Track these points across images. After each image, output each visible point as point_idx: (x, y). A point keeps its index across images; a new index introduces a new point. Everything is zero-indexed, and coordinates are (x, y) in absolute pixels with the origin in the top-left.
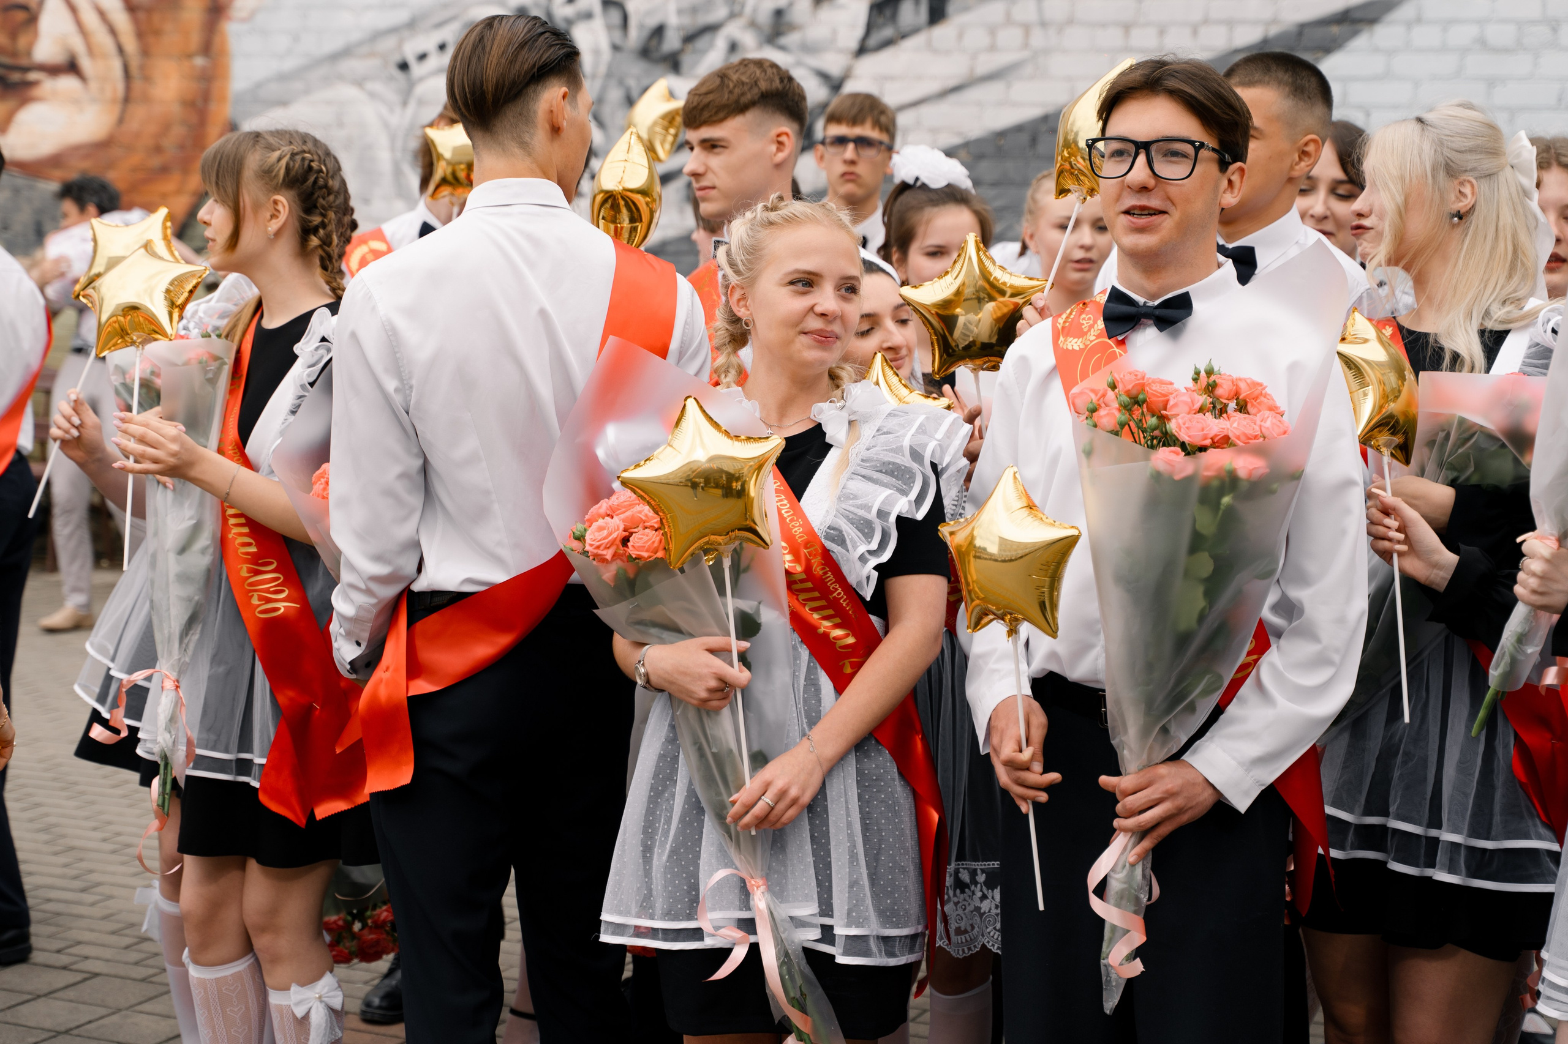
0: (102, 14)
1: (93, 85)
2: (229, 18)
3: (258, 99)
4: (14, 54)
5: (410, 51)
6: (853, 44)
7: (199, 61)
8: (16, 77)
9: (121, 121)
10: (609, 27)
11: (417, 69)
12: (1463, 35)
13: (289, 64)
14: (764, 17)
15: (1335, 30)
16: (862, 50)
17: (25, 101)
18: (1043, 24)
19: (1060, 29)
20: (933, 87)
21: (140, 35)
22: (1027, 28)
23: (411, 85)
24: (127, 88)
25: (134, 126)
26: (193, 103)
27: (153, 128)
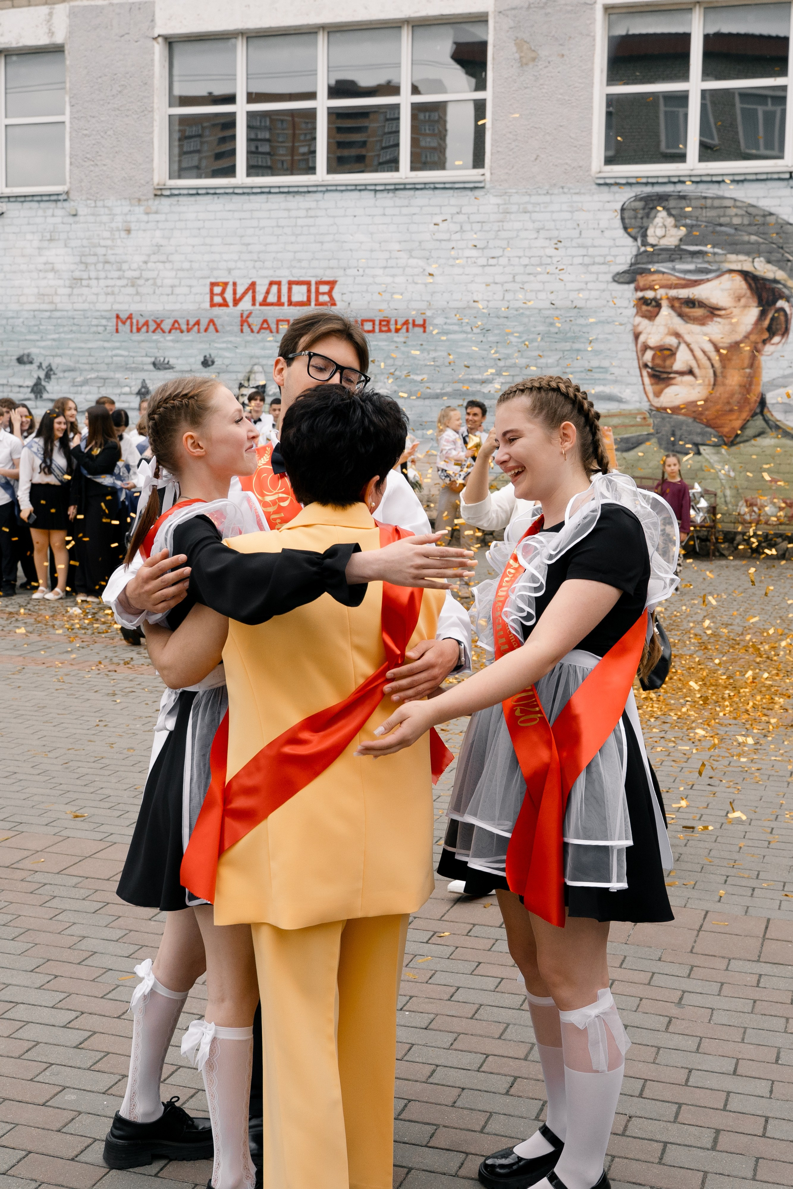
0: (704, 352)
1: (699, 379)
2: (763, 355)
3: (774, 385)
4: (664, 367)
7: (748, 370)
8: (665, 376)
9: (712, 392)
13: (786, 373)
17: (668, 385)
21: (721, 360)
24: (715, 380)
25: (718, 395)
26: (745, 386)
27: (726, 395)
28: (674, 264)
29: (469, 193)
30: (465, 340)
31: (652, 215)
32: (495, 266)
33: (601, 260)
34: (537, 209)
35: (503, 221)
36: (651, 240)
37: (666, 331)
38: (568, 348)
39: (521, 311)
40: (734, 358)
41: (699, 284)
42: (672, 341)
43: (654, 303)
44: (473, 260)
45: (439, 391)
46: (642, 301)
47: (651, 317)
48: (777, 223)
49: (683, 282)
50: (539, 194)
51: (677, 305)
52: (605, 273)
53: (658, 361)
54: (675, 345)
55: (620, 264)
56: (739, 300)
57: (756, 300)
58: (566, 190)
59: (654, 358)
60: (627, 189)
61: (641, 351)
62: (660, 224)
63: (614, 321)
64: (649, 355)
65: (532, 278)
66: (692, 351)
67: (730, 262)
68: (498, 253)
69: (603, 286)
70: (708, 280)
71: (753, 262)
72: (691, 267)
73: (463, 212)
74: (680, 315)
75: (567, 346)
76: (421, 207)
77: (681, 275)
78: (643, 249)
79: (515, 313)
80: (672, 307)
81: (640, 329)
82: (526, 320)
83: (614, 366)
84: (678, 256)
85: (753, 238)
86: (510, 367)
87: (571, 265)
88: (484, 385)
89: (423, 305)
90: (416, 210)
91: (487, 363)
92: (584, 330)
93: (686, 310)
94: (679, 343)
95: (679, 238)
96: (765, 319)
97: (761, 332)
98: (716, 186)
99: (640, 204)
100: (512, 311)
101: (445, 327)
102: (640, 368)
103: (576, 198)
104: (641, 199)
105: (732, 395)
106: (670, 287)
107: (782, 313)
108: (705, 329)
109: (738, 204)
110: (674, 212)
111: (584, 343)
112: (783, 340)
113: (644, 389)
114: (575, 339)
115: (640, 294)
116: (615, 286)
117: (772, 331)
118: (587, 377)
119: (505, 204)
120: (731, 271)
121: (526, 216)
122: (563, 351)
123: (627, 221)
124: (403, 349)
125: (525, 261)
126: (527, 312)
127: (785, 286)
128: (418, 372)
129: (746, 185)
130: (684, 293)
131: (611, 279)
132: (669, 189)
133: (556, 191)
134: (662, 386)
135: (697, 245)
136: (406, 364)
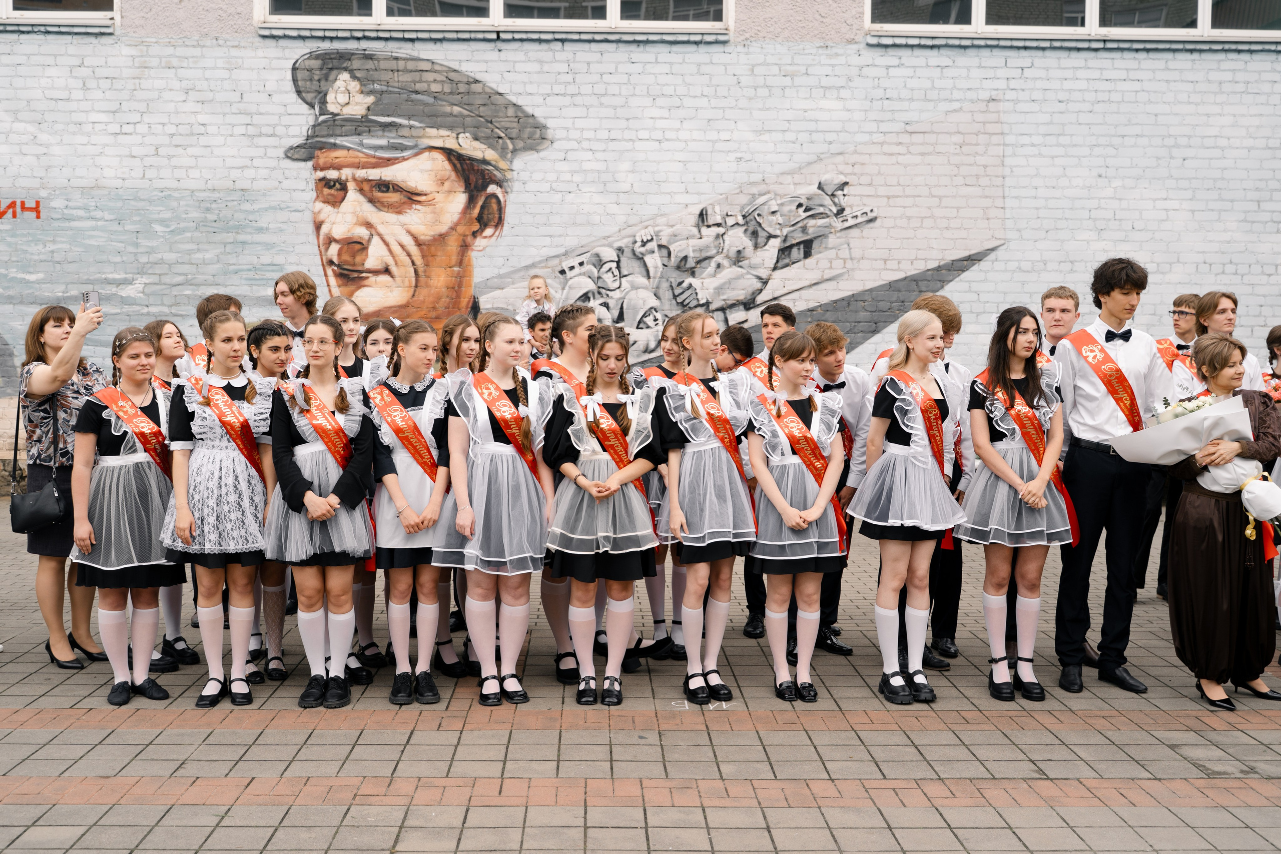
0: (402, 246)
1: (397, 279)
2: (473, 250)
3: (489, 286)
4: (354, 265)
5: (565, 266)
6: (772, 266)
7: (456, 269)
8: (356, 275)
9: (413, 296)
10: (661, 257)
11: (569, 274)
12: (1013, 265)
13: (502, 271)
14: (733, 253)
15: (965, 262)
16: (775, 268)
17: (360, 287)
18: (851, 259)
19: (858, 261)
20: (807, 283)
21: (423, 257)
22: (845, 260)
23: (567, 281)
24: (417, 280)
25: (421, 298)
26: (453, 288)
27: (431, 299)
28: (361, 138)
29: (92, 39)
30: (94, 229)
31: (332, 77)
32: (131, 134)
33: (270, 131)
34: (185, 65)
35: (140, 78)
36: (332, 108)
37: (354, 221)
38: (232, 240)
39: (169, 193)
40: (439, 253)
41: (394, 164)
42: (362, 232)
43: (338, 186)
44: (103, 126)
45: (60, 294)
46: (324, 183)
47: (336, 202)
48: (484, 92)
49: (373, 160)
50: (187, 46)
51: (366, 187)
52: (275, 147)
53: (346, 257)
54: (367, 238)
55: (293, 136)
56: (443, 184)
57: (462, 183)
58: (221, 42)
59: (339, 254)
60: (299, 43)
61: (324, 244)
62: (343, 89)
63: (288, 207)
64: (334, 249)
65: (180, 151)
66: (387, 244)
67: (430, 137)
68: (136, 117)
69: (273, 163)
70: (404, 159)
71: (457, 138)
72: (383, 142)
73: (86, 64)
74: (371, 201)
75: (230, 237)
76: (29, 56)
77: (371, 152)
78: (322, 118)
79: (161, 194)
80: (361, 191)
81: (321, 217)
82: (174, 204)
83: (291, 263)
84: (367, 129)
85: (456, 109)
86: (156, 263)
87: (231, 136)
88: (121, 287)
89: (35, 183)
90: (22, 59)
91: (125, 258)
92: (251, 218)
93: (380, 194)
94: (372, 235)
95: (366, 106)
96: (474, 207)
97: (470, 222)
98: (409, 45)
99: (316, 64)
100: (155, 193)
101: (66, 211)
102: (323, 265)
103: (234, 52)
104: (317, 57)
105: (439, 298)
106: (358, 166)
107: (494, 200)
108: (401, 218)
109: (437, 67)
110: (358, 74)
111: (251, 233)
112: (497, 233)
113: (330, 291)
114: (239, 229)
115: (320, 174)
116: (288, 163)
117: (483, 221)
118: (257, 277)
119: (142, 56)
120: (432, 148)
121: (170, 73)
122: (225, 244)
123: (300, 83)
124: (9, 239)
125: (171, 129)
126: (176, 194)
127: (496, 168)
128: (31, 270)
129: (446, 45)
130: (374, 174)
131: (283, 155)
132: (352, 45)
133: (208, 42)
134: (352, 288)
135: (388, 116)
136: (14, 259)
